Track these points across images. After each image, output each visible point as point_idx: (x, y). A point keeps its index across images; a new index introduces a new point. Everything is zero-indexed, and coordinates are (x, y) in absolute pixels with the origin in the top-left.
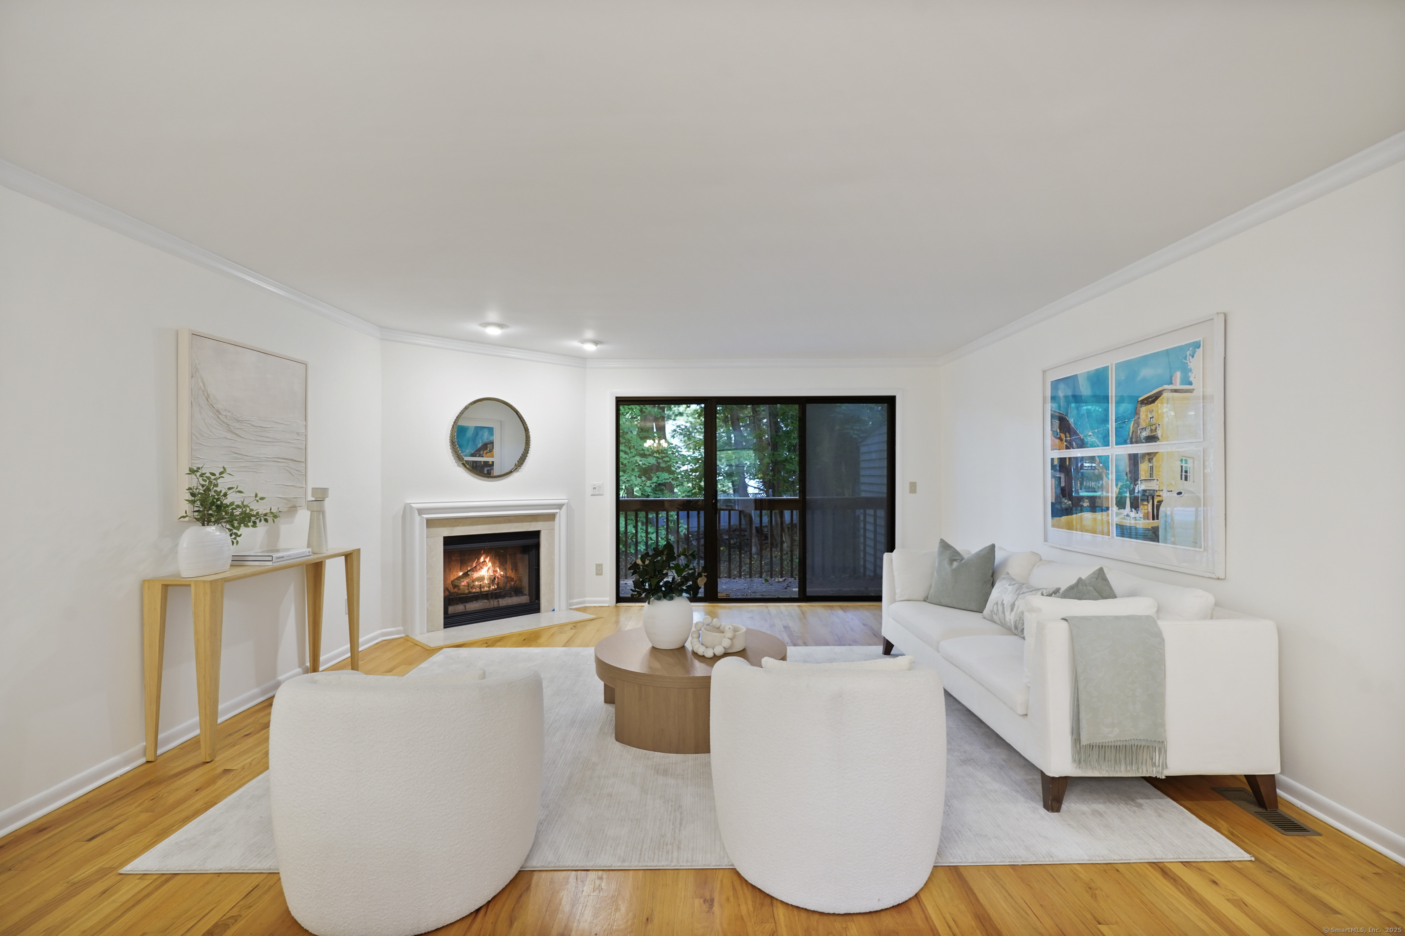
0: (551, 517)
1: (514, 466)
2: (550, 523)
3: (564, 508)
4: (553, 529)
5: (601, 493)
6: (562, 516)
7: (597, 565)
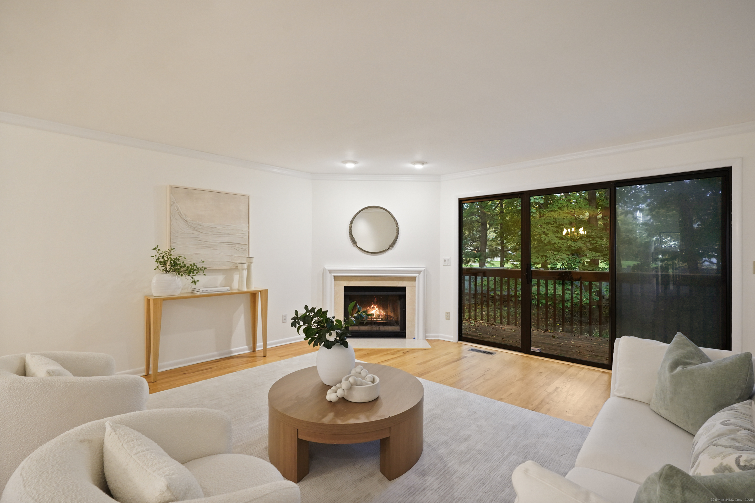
0: (413, 279)
1: (389, 246)
2: (413, 282)
3: (422, 273)
4: (415, 287)
5: (449, 264)
6: (420, 279)
7: (446, 312)
